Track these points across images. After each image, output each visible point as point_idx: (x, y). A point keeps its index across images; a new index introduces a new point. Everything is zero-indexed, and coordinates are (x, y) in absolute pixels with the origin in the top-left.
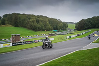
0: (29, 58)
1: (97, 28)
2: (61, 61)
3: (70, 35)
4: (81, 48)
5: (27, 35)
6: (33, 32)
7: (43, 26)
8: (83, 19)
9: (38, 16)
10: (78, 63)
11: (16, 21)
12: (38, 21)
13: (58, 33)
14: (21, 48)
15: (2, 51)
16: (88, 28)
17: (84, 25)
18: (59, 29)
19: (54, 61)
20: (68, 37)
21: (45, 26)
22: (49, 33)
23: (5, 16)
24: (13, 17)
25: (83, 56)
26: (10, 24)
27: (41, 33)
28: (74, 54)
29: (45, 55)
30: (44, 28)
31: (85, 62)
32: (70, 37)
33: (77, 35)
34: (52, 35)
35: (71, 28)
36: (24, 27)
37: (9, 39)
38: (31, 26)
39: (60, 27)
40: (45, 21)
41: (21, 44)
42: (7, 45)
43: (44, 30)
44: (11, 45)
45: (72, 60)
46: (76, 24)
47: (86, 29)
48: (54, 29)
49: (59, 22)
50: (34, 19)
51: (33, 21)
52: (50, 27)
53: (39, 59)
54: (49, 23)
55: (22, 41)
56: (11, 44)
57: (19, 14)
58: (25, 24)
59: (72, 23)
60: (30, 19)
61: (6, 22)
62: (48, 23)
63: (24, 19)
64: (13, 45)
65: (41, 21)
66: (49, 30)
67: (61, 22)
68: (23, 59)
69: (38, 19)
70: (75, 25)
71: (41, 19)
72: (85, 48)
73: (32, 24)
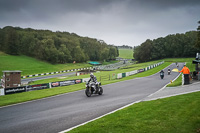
0: (39, 119)
1: (176, 57)
2: (106, 124)
3: (123, 71)
4: (144, 97)
5: (37, 71)
6: (50, 66)
7: (69, 53)
8: (148, 40)
9: (59, 34)
10: (139, 128)
11: (15, 43)
12: (58, 44)
13: (99, 67)
14: (23, 99)
16: (159, 58)
17: (151, 51)
18: (102, 60)
19: (91, 124)
20: (120, 75)
21: (72, 53)
22: (82, 67)
24: (7, 36)
25: (149, 113)
27: (66, 67)
28: (130, 109)
30: (71, 58)
31: (152, 124)
32: (124, 75)
33: (136, 72)
34: (87, 71)
35: (124, 57)
36: (30, 55)
38: (44, 53)
39: (104, 55)
40: (72, 44)
41: (22, 90)
43: (70, 62)
44: (2, 93)
45: (128, 121)
46: (136, 49)
47: (154, 59)
48: (92, 59)
49: (100, 45)
50: (50, 39)
51: (49, 43)
52: (83, 55)
53: (61, 120)
54: (82, 47)
55: (25, 84)
57: (19, 29)
58: (33, 50)
59: (127, 47)
60: (41, 39)
62: (78, 47)
63: (30, 40)
64: (6, 94)
65: (65, 43)
66: (81, 61)
67: (104, 45)
69: (59, 39)
70: (132, 52)
71: (65, 40)
72: (152, 97)
73: (47, 49)
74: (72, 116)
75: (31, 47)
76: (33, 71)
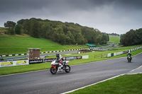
2: (98, 89)
3: (112, 52)
4: (128, 71)
5: (51, 49)
6: (60, 46)
7: (73, 37)
8: (132, 30)
9: (67, 24)
11: (36, 29)
12: (65, 31)
13: (95, 49)
14: (41, 67)
15: (15, 71)
17: (134, 38)
18: (97, 43)
19: (88, 89)
20: (109, 55)
21: (76, 38)
22: (82, 48)
23: (21, 22)
24: (32, 24)
26: (28, 34)
27: (71, 47)
28: (117, 79)
29: (75, 79)
30: (74, 41)
32: (112, 55)
33: (122, 53)
34: (86, 51)
35: (113, 42)
36: (47, 38)
37: (25, 54)
38: (56, 37)
39: (98, 39)
40: (76, 31)
41: (40, 62)
42: (21, 63)
44: (28, 63)
45: (115, 88)
48: (90, 42)
49: (97, 33)
50: (60, 27)
51: (59, 30)
52: (84, 39)
53: (67, 84)
54: (83, 34)
55: (42, 57)
56: (28, 61)
57: (40, 20)
58: (48, 35)
59: (116, 34)
60: (55, 27)
61: (22, 30)
62: (80, 33)
63: (47, 28)
64: (30, 63)
65: (70, 30)
66: (81, 43)
67: (99, 32)
68: (44, 83)
69: (67, 27)
70: (119, 38)
71: (71, 28)
73: (58, 34)
74: (74, 82)
75: (48, 32)
76: (48, 49)
